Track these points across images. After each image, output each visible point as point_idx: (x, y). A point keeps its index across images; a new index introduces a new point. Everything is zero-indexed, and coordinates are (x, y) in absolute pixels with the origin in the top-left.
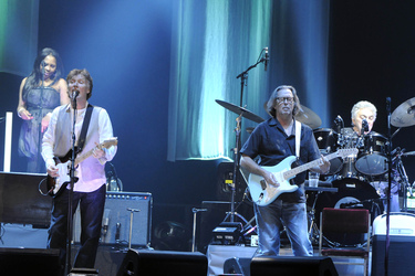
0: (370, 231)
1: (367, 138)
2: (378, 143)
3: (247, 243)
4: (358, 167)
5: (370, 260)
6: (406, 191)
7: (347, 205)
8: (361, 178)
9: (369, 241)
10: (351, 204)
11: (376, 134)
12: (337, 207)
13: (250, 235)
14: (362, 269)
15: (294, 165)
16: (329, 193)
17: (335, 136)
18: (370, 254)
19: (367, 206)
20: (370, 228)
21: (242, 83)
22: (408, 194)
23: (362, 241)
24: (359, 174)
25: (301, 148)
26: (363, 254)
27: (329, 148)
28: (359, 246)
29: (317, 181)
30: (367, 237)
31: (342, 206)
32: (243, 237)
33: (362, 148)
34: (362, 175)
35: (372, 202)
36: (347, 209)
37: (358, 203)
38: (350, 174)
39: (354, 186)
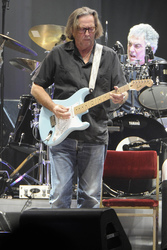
0: (159, 176)
2: (165, 72)
3: (15, 195)
4: (143, 101)
5: (160, 210)
7: (130, 146)
8: (147, 114)
9: (158, 187)
10: (136, 145)
11: (163, 62)
13: (18, 185)
14: (151, 222)
18: (160, 203)
20: (159, 172)
21: (4, 7)
23: (150, 188)
24: (144, 109)
26: (151, 204)
28: (147, 194)
30: (156, 183)
32: (10, 188)
34: (148, 110)
35: (160, 141)
36: (130, 151)
37: (143, 143)
38: (133, 110)
39: (138, 124)
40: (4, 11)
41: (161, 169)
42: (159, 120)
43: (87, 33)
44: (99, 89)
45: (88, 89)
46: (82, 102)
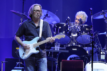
2: (87, 29)
7: (73, 58)
10: (75, 58)
11: (86, 25)
12: (68, 59)
15: (38, 41)
17: (67, 26)
20: (84, 69)
21: (23, 3)
22: (102, 53)
24: (78, 44)
25: (43, 32)
27: (64, 32)
29: (59, 47)
31: (70, 59)
33: (80, 32)
34: (80, 44)
35: (84, 57)
36: (73, 60)
37: (78, 57)
38: (74, 44)
39: (76, 49)
40: (23, 4)
41: (85, 67)
42: (84, 48)
45: (39, 37)
46: (36, 43)
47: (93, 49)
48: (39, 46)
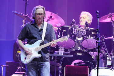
1: (87, 30)
2: (93, 33)
4: (83, 45)
6: (107, 57)
8: (85, 51)
10: (79, 63)
11: (92, 29)
12: (73, 64)
16: (69, 58)
19: (87, 64)
21: (26, 3)
22: (108, 58)
24: (83, 48)
31: (75, 64)
33: (85, 35)
34: (85, 49)
35: (89, 62)
36: (77, 65)
37: (83, 63)
38: (79, 48)
39: (81, 54)
41: (90, 74)
42: (90, 53)
43: (40, 16)
44: (46, 40)
45: (41, 41)
46: (38, 46)
47: (99, 54)
48: (42, 49)
